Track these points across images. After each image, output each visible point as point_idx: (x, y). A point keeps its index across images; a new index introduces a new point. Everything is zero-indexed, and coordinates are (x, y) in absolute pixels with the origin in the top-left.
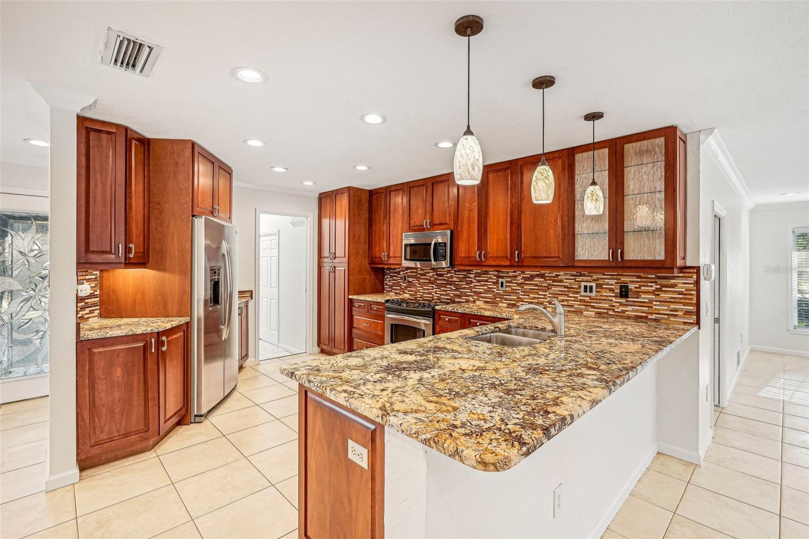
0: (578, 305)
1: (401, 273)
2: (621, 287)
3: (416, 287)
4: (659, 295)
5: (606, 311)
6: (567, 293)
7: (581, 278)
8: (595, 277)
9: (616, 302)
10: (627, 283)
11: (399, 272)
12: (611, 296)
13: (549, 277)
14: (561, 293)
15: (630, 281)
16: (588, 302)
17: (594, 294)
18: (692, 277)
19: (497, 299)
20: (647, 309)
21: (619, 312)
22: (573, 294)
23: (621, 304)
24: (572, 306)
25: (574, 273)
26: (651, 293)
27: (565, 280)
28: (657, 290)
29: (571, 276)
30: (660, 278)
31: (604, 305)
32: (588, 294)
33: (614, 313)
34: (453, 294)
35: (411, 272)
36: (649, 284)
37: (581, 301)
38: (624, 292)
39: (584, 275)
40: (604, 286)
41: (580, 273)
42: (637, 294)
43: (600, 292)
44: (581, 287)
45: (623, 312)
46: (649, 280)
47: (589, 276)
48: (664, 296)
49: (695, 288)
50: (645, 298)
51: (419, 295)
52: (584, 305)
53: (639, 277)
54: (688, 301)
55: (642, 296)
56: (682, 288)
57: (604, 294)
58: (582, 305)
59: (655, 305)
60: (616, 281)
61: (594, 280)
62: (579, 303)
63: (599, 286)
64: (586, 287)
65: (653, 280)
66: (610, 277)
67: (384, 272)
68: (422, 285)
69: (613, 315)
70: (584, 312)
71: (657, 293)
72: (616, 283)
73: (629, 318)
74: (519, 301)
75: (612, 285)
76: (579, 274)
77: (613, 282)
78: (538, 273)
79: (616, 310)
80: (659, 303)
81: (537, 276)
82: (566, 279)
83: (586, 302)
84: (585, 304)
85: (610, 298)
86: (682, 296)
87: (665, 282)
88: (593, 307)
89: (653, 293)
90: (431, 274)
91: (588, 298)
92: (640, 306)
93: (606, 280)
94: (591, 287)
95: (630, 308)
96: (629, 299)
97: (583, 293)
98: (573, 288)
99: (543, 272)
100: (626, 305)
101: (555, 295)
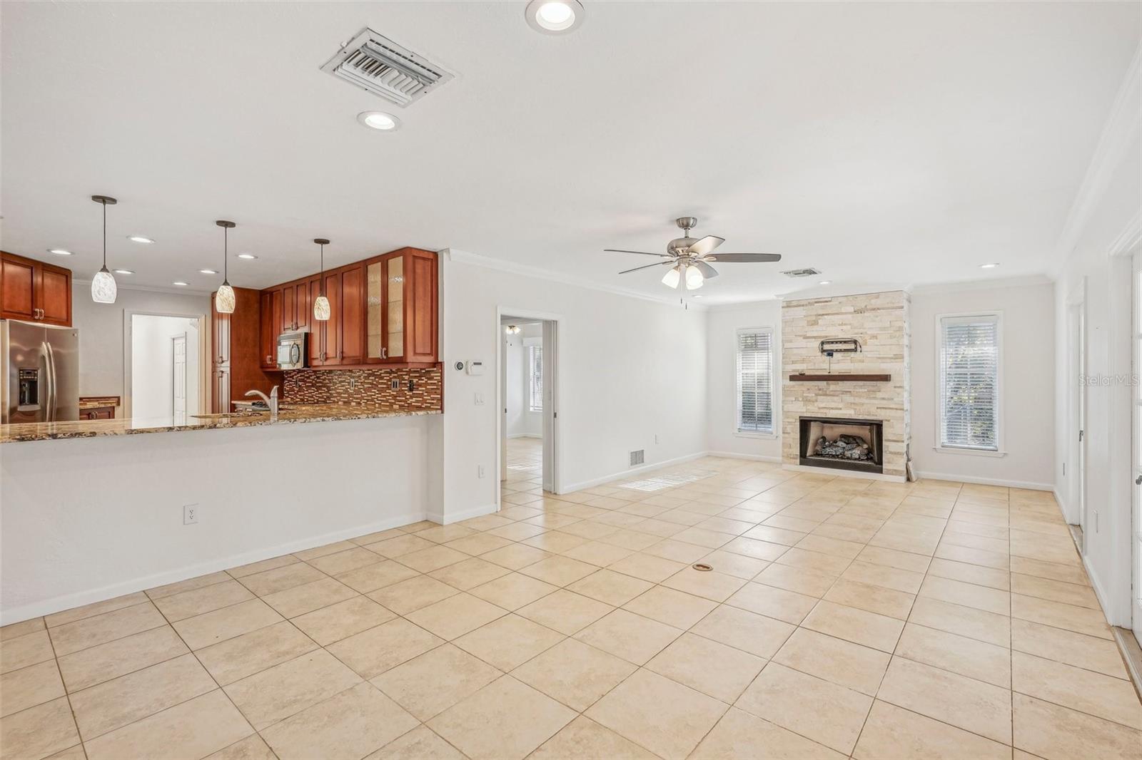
2: (410, 382)
5: (403, 403)
6: (385, 389)
7: (392, 375)
8: (399, 373)
9: (408, 395)
10: (412, 378)
12: (406, 390)
13: (376, 375)
15: (414, 376)
17: (398, 389)
19: (350, 398)
20: (421, 399)
21: (410, 404)
22: (388, 390)
23: (410, 397)
24: (388, 401)
26: (423, 385)
27: (385, 378)
28: (425, 383)
29: (387, 373)
30: (427, 372)
31: (402, 398)
36: (422, 378)
38: (411, 386)
40: (402, 382)
42: (417, 387)
43: (400, 387)
47: (396, 373)
48: (428, 387)
49: (442, 380)
54: (439, 391)
55: (419, 389)
56: (437, 380)
57: (402, 389)
58: (392, 399)
59: (425, 396)
61: (398, 376)
64: (394, 383)
65: (424, 374)
66: (405, 373)
69: (407, 407)
70: (394, 406)
73: (414, 408)
74: (361, 399)
75: (406, 380)
77: (407, 377)
79: (408, 402)
81: (371, 374)
83: (394, 396)
85: (405, 392)
86: (436, 387)
87: (428, 376)
88: (397, 400)
91: (395, 393)
92: (419, 397)
93: (403, 377)
94: (397, 383)
97: (393, 389)
98: (388, 385)
101: (380, 392)
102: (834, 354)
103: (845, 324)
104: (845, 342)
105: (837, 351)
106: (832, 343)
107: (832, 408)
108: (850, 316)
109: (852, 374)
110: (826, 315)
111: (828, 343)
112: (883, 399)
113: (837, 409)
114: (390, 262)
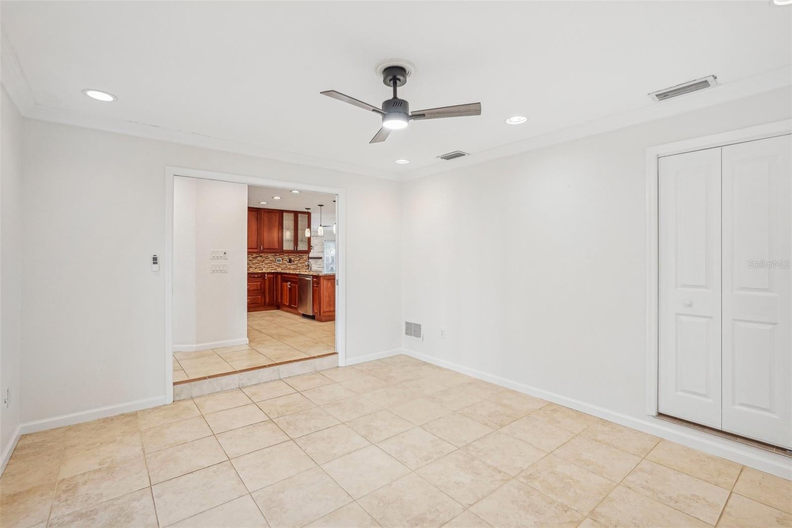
0: (275, 267)
2: (289, 259)
5: (284, 268)
6: (271, 263)
7: (276, 257)
8: (281, 256)
9: (287, 265)
10: (291, 257)
12: (286, 263)
13: (264, 256)
14: (269, 263)
17: (281, 262)
18: (307, 257)
20: (296, 266)
22: (273, 263)
23: (289, 265)
24: (273, 267)
25: (275, 255)
26: (298, 261)
28: (299, 259)
29: (273, 256)
30: (299, 256)
31: (284, 266)
32: (279, 262)
33: (287, 269)
36: (297, 258)
37: (276, 265)
38: (290, 261)
40: (284, 259)
41: (277, 255)
44: (276, 260)
46: (297, 256)
47: (279, 256)
48: (301, 261)
53: (295, 255)
55: (295, 262)
56: (305, 259)
57: (284, 262)
58: (277, 267)
60: (288, 257)
63: (282, 259)
64: (278, 260)
66: (286, 256)
70: (277, 269)
73: (291, 269)
77: (286, 258)
79: (288, 267)
80: (299, 264)
81: (259, 256)
82: (271, 258)
86: (305, 261)
87: (301, 257)
88: (280, 267)
91: (279, 264)
94: (280, 260)
95: (292, 266)
96: (291, 263)
97: (277, 262)
98: (273, 261)
99: (261, 255)
101: (266, 264)
114: (299, 215)
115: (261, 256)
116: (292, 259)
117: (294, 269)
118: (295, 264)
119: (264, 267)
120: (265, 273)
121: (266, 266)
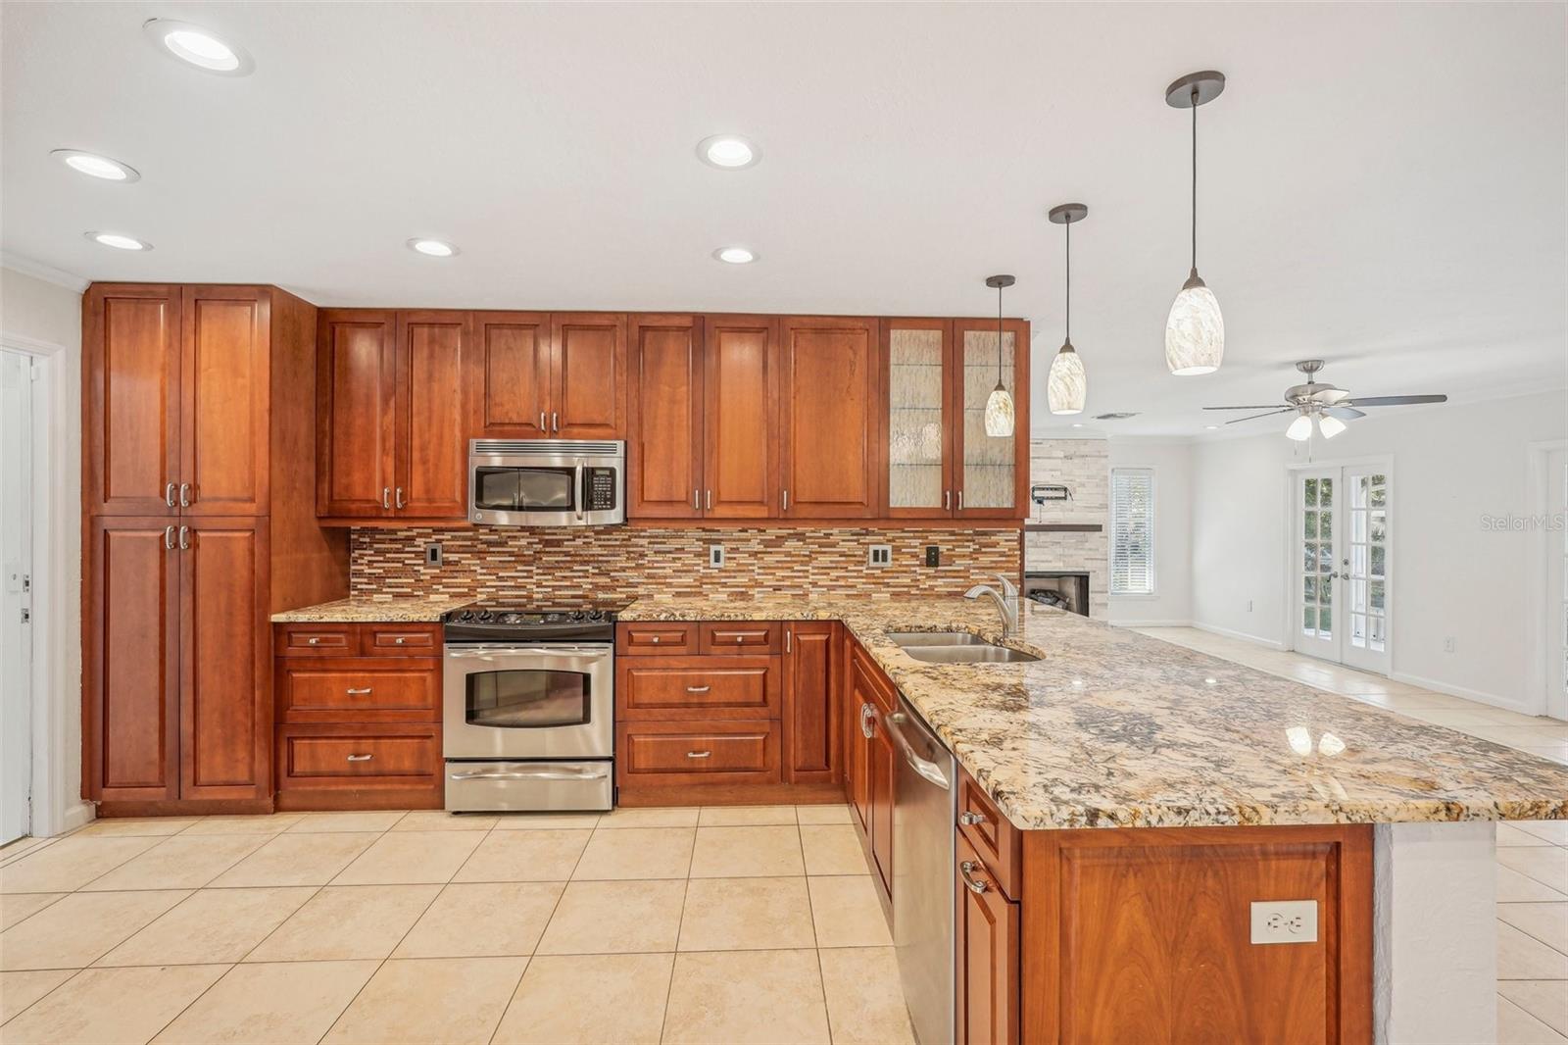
0: (864, 583)
1: (419, 541)
2: (928, 549)
3: (472, 575)
4: (977, 559)
5: (906, 589)
6: (845, 565)
7: (868, 539)
8: (890, 535)
9: (921, 574)
10: (936, 544)
11: (413, 539)
12: (914, 566)
13: (810, 538)
14: (834, 565)
15: (941, 541)
16: (878, 578)
17: (889, 563)
18: (1016, 532)
19: (704, 586)
20: (962, 580)
21: (925, 589)
22: (855, 565)
23: (928, 577)
24: (853, 587)
25: (857, 529)
26: (968, 556)
27: (841, 543)
28: (976, 551)
29: (853, 535)
30: (977, 534)
31: (905, 580)
32: (880, 564)
33: (918, 592)
34: (591, 583)
35: (454, 538)
36: (966, 544)
37: (867, 576)
38: (933, 558)
39: (873, 533)
40: (903, 550)
41: (867, 529)
42: (950, 560)
43: (897, 560)
44: (868, 553)
45: (932, 588)
46: (965, 538)
47: (880, 535)
48: (984, 560)
49: (1018, 547)
50: (960, 564)
51: (481, 593)
52: (874, 583)
53: (953, 533)
54: (1011, 565)
55: (957, 562)
56: (1005, 546)
57: (904, 563)
58: (870, 584)
59: (973, 574)
60: (921, 541)
61: (889, 541)
62: (864, 580)
63: (897, 550)
64: (876, 553)
65: (970, 538)
66: (912, 535)
67: (349, 541)
68: (491, 570)
69: (916, 595)
70: (873, 595)
71: (974, 556)
72: (921, 544)
74: (752, 587)
75: (915, 547)
76: (864, 531)
77: (916, 542)
78: (792, 531)
79: (921, 586)
80: (977, 571)
81: (790, 537)
82: (843, 541)
83: (875, 578)
84: (874, 580)
85: (913, 569)
86: (1004, 559)
87: (984, 540)
88: (887, 585)
89: (970, 556)
90: (523, 542)
91: (879, 571)
92: (954, 577)
93: (906, 541)
94: (885, 553)
95: (940, 582)
96: (939, 568)
97: (872, 564)
98: (855, 556)
99: (800, 529)
100: (935, 577)
101: (825, 570)
102: (1045, 502)
103: (1055, 470)
104: (1056, 489)
105: (1048, 498)
106: (1043, 489)
107: (1043, 561)
108: (1060, 461)
109: (1062, 523)
110: (1038, 458)
111: (1039, 489)
112: (1090, 549)
113: (1047, 561)
114: (969, 335)
115: (801, 537)
116: (943, 548)
117: (950, 595)
118: (956, 574)
119: (814, 584)
120: (782, 624)
121: (823, 580)
